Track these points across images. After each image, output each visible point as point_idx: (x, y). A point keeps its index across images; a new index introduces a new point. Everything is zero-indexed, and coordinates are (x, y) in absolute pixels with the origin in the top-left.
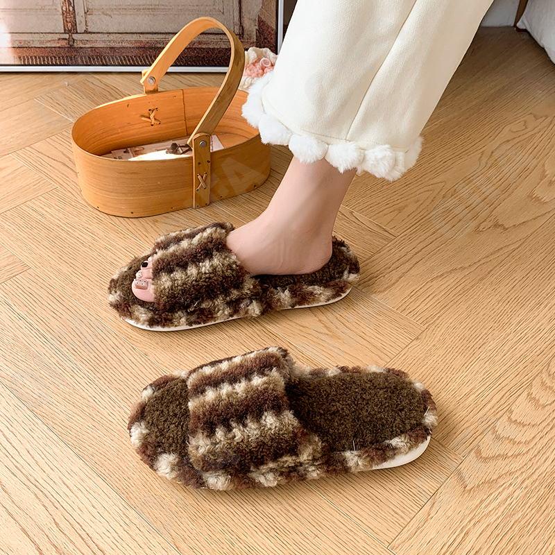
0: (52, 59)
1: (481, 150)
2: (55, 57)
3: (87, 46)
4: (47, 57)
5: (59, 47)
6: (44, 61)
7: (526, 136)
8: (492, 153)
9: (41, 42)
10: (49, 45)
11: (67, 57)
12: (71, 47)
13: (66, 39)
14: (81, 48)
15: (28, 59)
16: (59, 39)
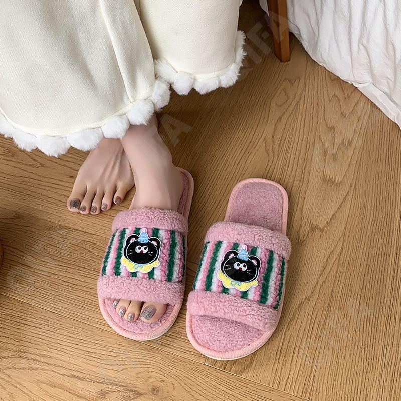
1: (263, 137)
7: (292, 107)
8: (273, 137)
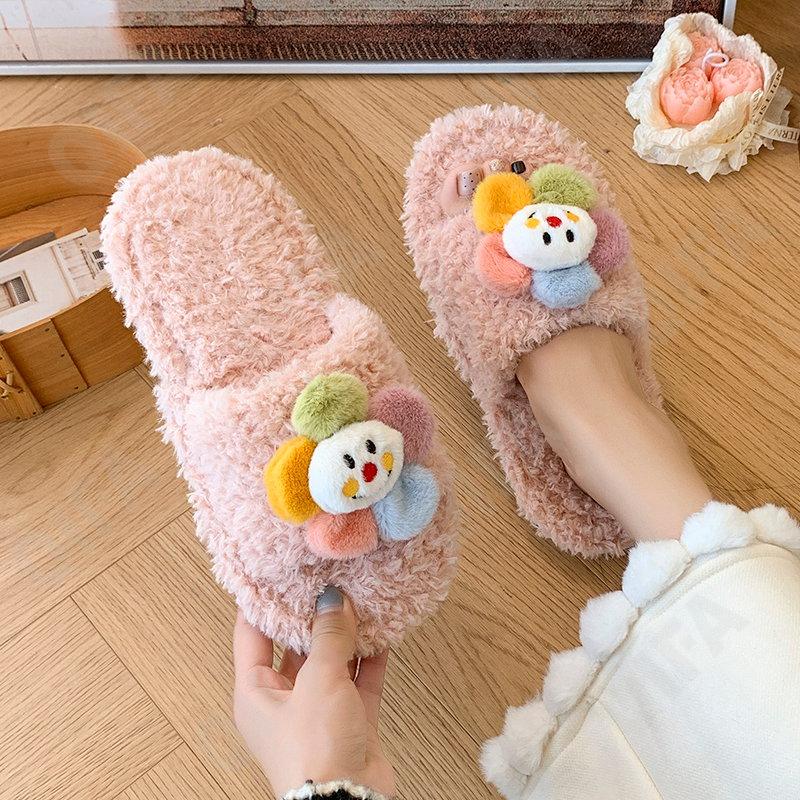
0: (209, 50)
2: (215, 47)
3: (286, 22)
4: (199, 46)
5: (224, 26)
6: (192, 53)
9: (184, 16)
10: (200, 21)
11: (241, 45)
12: (250, 25)
13: (238, 9)
14: (274, 27)
15: (158, 50)
16: (223, 10)
